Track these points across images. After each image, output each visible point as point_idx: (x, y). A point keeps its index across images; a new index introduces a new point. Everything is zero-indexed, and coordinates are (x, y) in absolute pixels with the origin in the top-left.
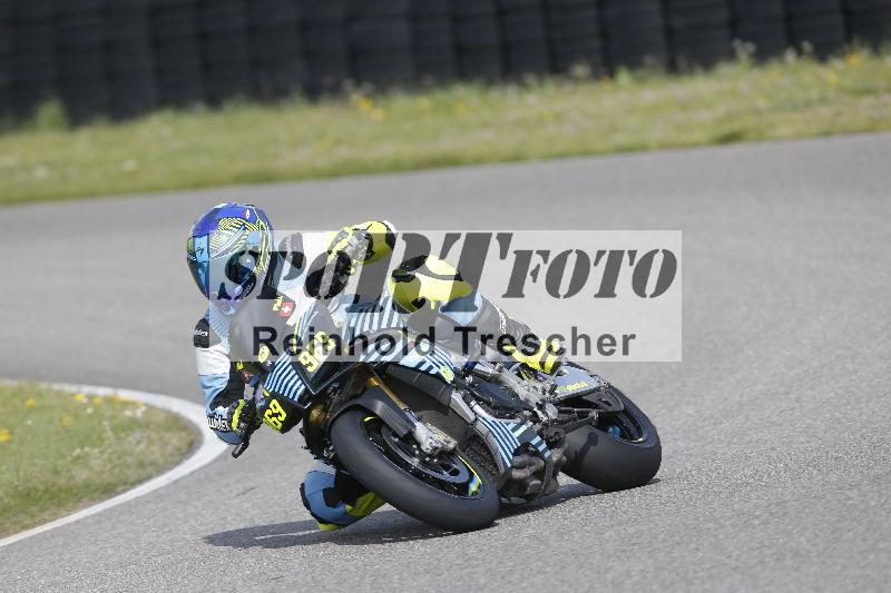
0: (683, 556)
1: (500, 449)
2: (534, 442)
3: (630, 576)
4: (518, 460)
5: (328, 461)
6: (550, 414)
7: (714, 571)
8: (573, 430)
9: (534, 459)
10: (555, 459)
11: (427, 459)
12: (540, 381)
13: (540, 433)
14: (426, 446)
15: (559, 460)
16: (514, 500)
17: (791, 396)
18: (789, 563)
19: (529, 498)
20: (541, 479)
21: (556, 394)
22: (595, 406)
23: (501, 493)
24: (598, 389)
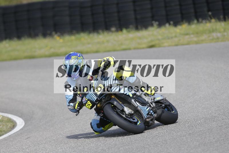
1: (144, 114)
4: (148, 116)
6: (154, 105)
8: (159, 109)
9: (151, 116)
12: (150, 97)
13: (152, 110)
14: (127, 113)
15: (156, 117)
20: (152, 121)
21: (155, 100)
22: (163, 103)
24: (163, 99)
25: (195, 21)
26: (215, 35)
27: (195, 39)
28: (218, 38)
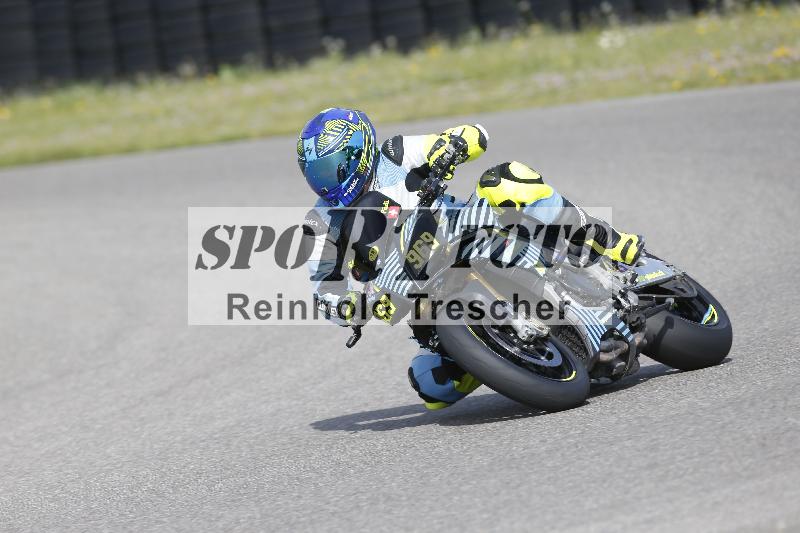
0: (287, 503)
1: (589, 335)
2: (619, 327)
3: (238, 523)
4: (606, 344)
5: (433, 349)
6: (632, 301)
7: (314, 517)
8: (653, 315)
9: (619, 343)
10: (637, 342)
11: (525, 346)
12: (621, 271)
13: (623, 319)
14: (523, 334)
15: (641, 343)
16: (603, 380)
17: (383, 357)
18: (382, 506)
19: (615, 378)
20: (626, 360)
21: (636, 283)
22: (672, 293)
23: (591, 374)
24: (674, 278)
25: (474, 34)
26: (542, 80)
27: (474, 97)
28: (553, 92)
